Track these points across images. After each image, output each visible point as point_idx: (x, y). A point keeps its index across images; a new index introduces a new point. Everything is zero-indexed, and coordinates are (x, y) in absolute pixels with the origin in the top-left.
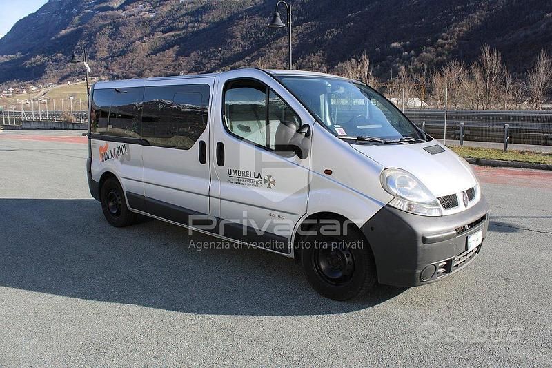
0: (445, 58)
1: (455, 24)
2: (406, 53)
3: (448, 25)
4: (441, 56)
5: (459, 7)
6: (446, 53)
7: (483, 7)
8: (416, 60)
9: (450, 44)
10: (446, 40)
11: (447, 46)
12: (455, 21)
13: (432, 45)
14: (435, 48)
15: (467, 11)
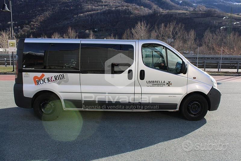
0: (35, 30)
1: (38, 16)
2: (16, 27)
3: (35, 16)
4: (33, 29)
5: (40, 9)
6: (35, 28)
7: (50, 10)
8: (21, 31)
9: (37, 25)
10: (35, 23)
11: (35, 25)
12: (38, 14)
13: (28, 24)
14: (30, 26)
15: (43, 11)
